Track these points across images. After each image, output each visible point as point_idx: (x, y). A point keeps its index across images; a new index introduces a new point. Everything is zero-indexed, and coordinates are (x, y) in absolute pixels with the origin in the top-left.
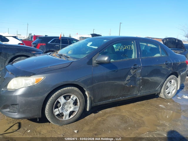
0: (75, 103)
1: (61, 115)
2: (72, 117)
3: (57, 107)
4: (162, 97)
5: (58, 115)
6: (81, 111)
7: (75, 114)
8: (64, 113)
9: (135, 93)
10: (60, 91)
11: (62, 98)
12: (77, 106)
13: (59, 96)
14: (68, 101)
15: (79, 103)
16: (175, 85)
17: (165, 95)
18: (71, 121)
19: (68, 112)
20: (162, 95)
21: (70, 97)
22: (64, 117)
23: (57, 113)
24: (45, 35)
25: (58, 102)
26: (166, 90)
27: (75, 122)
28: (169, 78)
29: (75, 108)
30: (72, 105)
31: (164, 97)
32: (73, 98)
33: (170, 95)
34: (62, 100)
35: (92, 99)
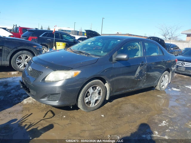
0: (99, 93)
1: (89, 103)
2: (96, 104)
3: (87, 96)
5: (87, 103)
6: (103, 100)
7: (99, 102)
8: (91, 101)
9: (140, 86)
10: (90, 83)
11: (91, 88)
12: (100, 96)
13: (89, 88)
14: (95, 91)
15: (102, 94)
16: (168, 79)
17: (160, 88)
18: (96, 108)
19: (94, 101)
20: (158, 88)
21: (96, 88)
22: (91, 105)
23: (87, 101)
24: (36, 28)
25: (88, 92)
26: (161, 84)
27: (98, 109)
28: (164, 73)
29: (99, 97)
30: (97, 95)
31: (159, 89)
32: (98, 89)
33: (163, 87)
34: (91, 90)
35: (112, 90)
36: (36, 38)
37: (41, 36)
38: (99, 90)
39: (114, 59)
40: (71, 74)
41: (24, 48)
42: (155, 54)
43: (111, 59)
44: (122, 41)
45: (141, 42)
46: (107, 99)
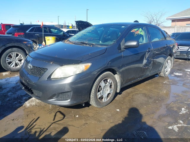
0: (111, 86)
1: (101, 98)
2: (108, 98)
3: (99, 91)
4: (161, 75)
5: (99, 98)
6: (114, 93)
7: (111, 96)
8: (104, 96)
9: (147, 74)
10: (101, 76)
11: (103, 81)
12: (111, 89)
13: (100, 81)
14: (107, 84)
15: (113, 86)
16: (170, 65)
17: (164, 74)
18: (109, 102)
19: (106, 95)
20: (162, 74)
21: (107, 81)
22: (103, 100)
23: (99, 96)
24: (21, 24)
25: (100, 86)
26: (165, 70)
27: (111, 104)
28: (167, 59)
29: (111, 91)
30: (108, 88)
31: (163, 76)
32: (110, 81)
33: (167, 73)
34: (102, 84)
35: (122, 81)
36: (22, 33)
37: (27, 32)
38: (110, 83)
39: (122, 47)
40: (81, 68)
41: (13, 45)
42: (156, 40)
43: (119, 48)
44: (126, 27)
45: (145, 27)
46: (118, 91)
